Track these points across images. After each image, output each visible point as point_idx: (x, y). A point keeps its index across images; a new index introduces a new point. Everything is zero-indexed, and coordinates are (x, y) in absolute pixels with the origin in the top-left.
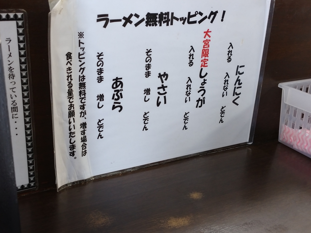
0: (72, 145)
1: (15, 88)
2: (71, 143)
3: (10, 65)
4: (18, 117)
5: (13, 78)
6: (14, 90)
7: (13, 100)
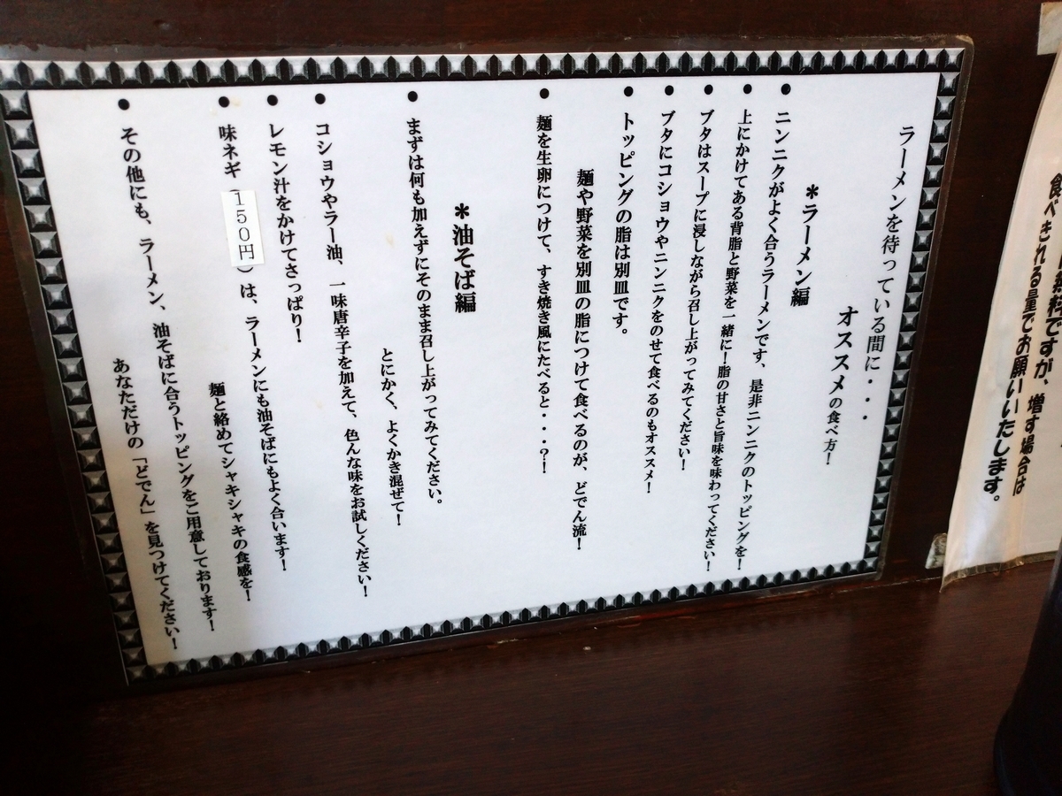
0: (997, 458)
1: (892, 279)
2: (996, 453)
3: (895, 211)
4: (878, 368)
5: (892, 248)
6: (888, 286)
7: (879, 315)
